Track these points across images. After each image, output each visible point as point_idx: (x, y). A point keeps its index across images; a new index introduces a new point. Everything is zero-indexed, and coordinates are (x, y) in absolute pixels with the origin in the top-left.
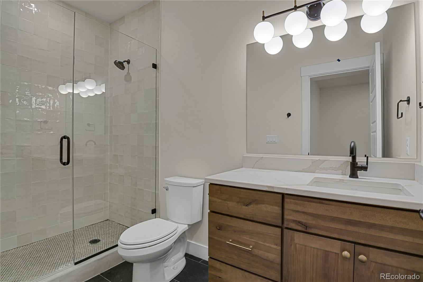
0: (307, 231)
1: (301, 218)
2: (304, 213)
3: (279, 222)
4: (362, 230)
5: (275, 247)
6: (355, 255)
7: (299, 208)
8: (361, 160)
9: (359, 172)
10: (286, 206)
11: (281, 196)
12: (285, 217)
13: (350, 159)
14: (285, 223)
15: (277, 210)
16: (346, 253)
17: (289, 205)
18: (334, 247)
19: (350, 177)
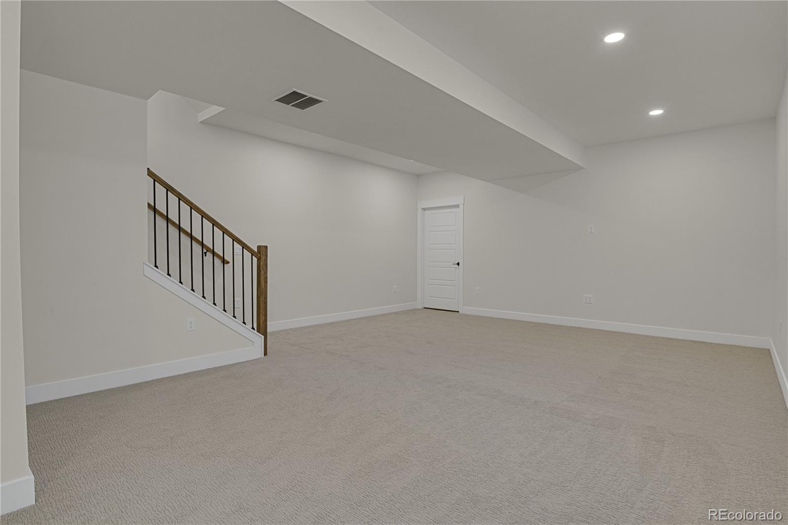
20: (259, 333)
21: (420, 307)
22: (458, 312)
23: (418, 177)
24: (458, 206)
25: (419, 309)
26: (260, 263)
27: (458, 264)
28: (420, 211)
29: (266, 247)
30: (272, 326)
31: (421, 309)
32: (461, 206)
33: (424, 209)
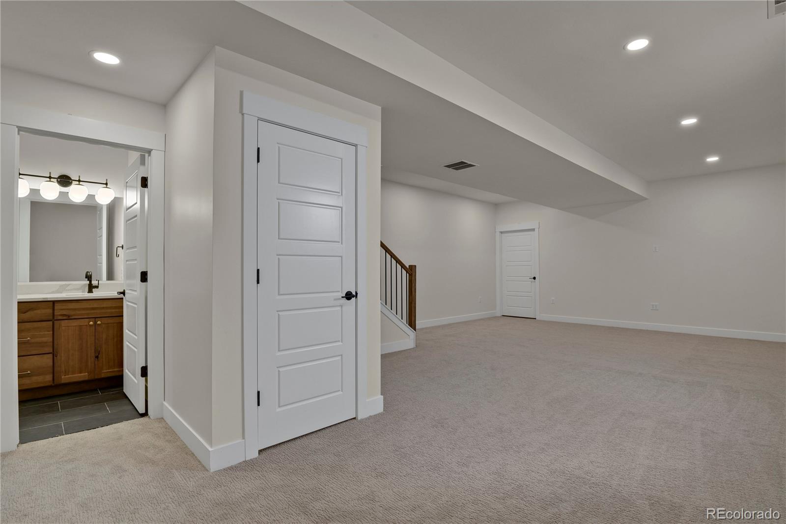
0: (70, 318)
1: (64, 312)
2: (67, 309)
3: (51, 318)
4: (98, 311)
5: (49, 333)
6: (95, 323)
7: (64, 307)
8: (94, 283)
9: (93, 289)
10: (56, 308)
11: (52, 303)
12: (55, 314)
13: (88, 282)
14: (55, 317)
15: (50, 311)
16: (91, 323)
17: (57, 306)
18: (84, 322)
19: (88, 293)
20: (411, 327)
21: (499, 314)
22: (535, 319)
23: (496, 206)
24: (533, 230)
25: (498, 317)
26: (412, 277)
27: (534, 278)
28: (498, 234)
29: (415, 266)
30: (419, 324)
31: (500, 317)
32: (537, 230)
33: (501, 232)
